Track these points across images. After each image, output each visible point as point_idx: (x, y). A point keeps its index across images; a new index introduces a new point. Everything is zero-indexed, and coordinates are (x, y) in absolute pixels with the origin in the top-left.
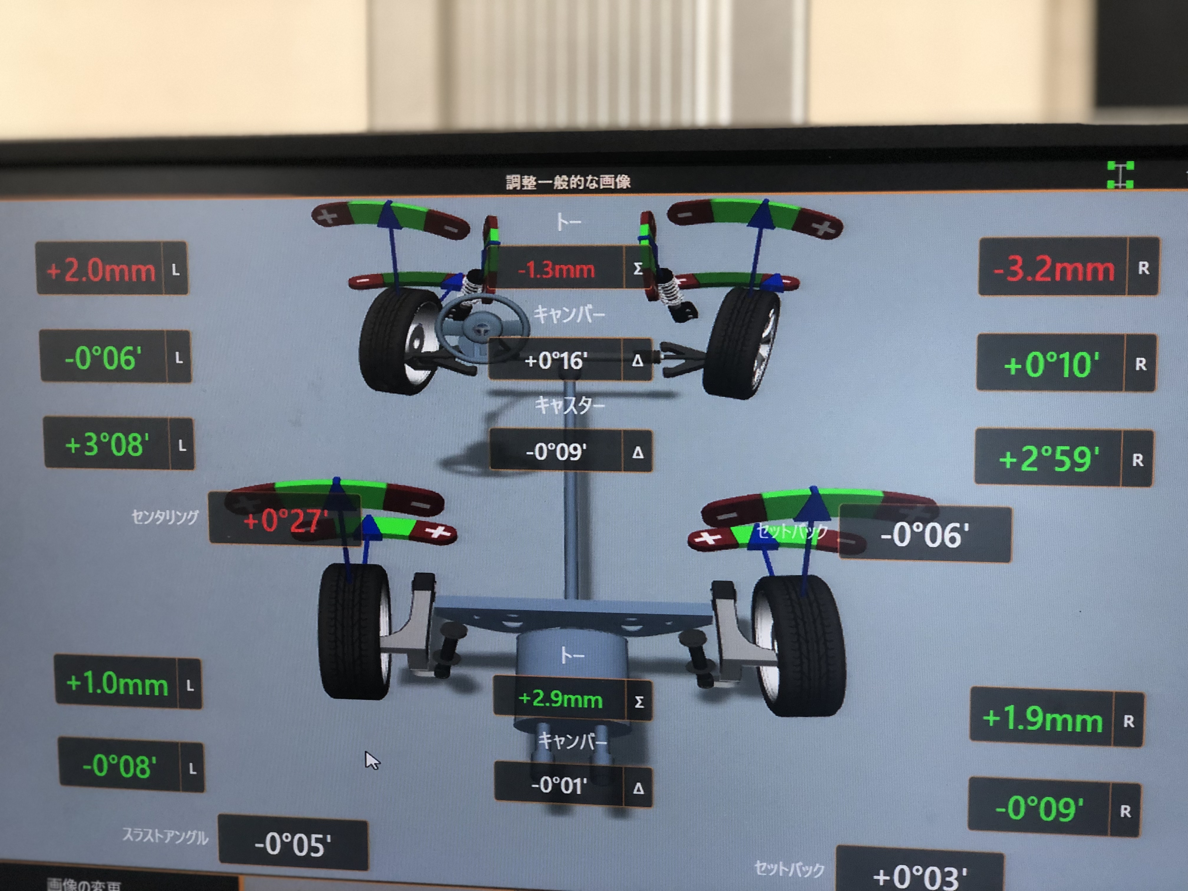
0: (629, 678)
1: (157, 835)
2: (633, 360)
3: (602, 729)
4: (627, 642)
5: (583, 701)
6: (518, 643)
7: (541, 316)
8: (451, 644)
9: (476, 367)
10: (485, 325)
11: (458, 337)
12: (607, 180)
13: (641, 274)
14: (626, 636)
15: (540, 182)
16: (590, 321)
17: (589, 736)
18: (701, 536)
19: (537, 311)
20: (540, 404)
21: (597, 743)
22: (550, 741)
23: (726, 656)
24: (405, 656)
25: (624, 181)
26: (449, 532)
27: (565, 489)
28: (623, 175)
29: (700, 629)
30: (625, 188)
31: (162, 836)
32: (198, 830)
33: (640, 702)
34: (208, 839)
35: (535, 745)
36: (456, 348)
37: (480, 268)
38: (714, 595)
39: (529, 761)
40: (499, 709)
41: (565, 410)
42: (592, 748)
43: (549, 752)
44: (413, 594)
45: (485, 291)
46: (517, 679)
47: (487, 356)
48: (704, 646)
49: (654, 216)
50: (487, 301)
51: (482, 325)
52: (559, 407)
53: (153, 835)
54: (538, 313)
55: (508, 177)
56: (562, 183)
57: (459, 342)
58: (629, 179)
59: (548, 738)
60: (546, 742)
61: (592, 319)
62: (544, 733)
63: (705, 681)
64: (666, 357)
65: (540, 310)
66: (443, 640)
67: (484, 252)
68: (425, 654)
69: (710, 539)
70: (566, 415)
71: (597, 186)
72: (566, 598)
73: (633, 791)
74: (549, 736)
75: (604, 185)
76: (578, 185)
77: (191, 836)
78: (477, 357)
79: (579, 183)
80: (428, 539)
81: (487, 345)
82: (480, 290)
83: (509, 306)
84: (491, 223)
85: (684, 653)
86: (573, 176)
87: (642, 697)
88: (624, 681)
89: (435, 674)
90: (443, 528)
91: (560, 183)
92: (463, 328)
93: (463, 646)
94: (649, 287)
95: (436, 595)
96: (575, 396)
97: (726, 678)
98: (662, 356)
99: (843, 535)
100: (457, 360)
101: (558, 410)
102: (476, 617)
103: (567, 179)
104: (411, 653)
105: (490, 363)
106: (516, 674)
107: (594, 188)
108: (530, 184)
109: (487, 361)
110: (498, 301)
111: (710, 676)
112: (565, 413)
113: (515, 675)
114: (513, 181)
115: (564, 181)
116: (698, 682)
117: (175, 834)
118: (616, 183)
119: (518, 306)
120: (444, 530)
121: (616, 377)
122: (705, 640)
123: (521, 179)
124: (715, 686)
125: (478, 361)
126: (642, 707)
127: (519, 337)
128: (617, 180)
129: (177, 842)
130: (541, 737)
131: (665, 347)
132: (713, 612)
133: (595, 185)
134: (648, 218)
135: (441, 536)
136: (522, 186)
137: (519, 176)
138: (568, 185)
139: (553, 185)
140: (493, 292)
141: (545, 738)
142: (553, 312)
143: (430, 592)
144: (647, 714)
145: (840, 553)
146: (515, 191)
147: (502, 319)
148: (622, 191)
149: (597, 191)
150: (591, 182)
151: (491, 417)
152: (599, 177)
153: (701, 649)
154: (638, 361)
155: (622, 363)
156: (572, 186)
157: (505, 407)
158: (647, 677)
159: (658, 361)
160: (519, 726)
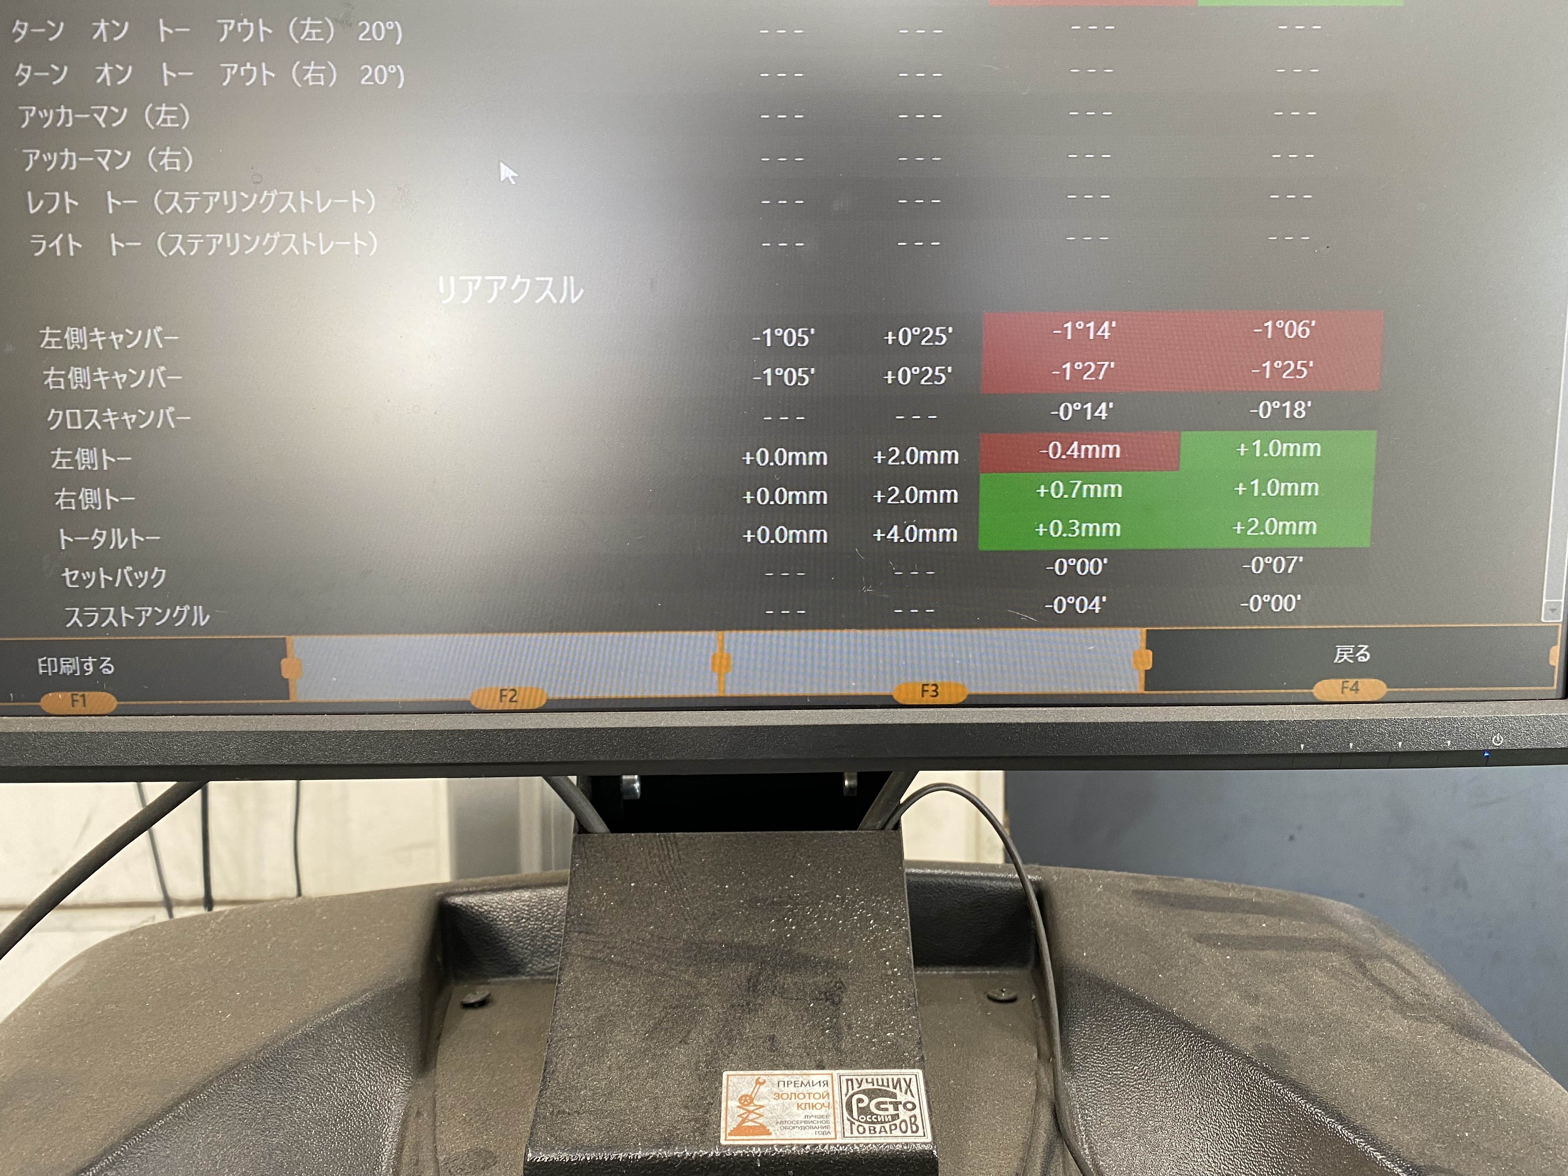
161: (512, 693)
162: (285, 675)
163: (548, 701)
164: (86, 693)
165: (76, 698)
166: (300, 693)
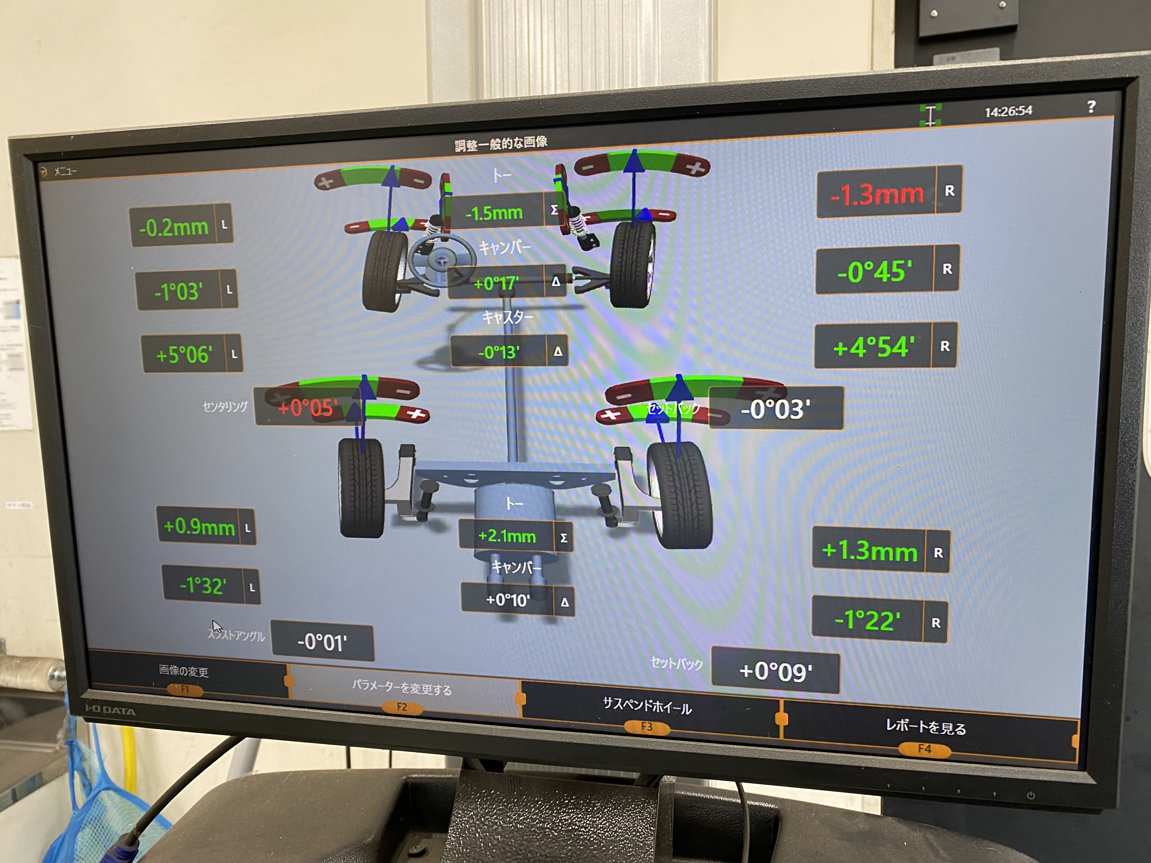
0: (555, 519)
1: (231, 634)
2: (553, 281)
3: (537, 558)
4: (553, 493)
5: (522, 537)
6: (475, 495)
7: (485, 249)
8: (428, 497)
9: (439, 290)
10: (444, 258)
11: (425, 267)
12: (529, 140)
13: (557, 214)
14: (553, 489)
15: (480, 145)
16: (520, 252)
17: (528, 563)
18: (606, 414)
19: (481, 246)
20: (486, 317)
21: (534, 568)
22: (500, 567)
23: (625, 504)
24: (396, 505)
25: (542, 141)
26: (424, 413)
27: (506, 380)
28: (541, 136)
29: (606, 483)
30: (543, 146)
31: (234, 636)
32: (258, 632)
33: (564, 538)
34: (264, 638)
35: (490, 570)
36: (424, 276)
37: (439, 214)
38: (616, 457)
39: (485, 582)
40: (464, 544)
41: (505, 321)
42: (531, 573)
43: (499, 575)
44: (400, 460)
45: (443, 231)
46: (476, 522)
47: (447, 282)
48: (610, 496)
49: (565, 167)
50: (445, 239)
51: (440, 258)
52: (500, 319)
53: (228, 634)
54: (482, 247)
55: (456, 142)
56: (497, 145)
57: (426, 271)
58: (546, 139)
59: (499, 565)
60: (497, 568)
61: (521, 250)
62: (496, 561)
63: (611, 522)
64: (577, 278)
65: (484, 244)
66: (422, 494)
67: (441, 202)
68: (410, 504)
69: (612, 416)
70: (505, 325)
71: (522, 146)
72: (509, 461)
73: (561, 604)
74: (500, 563)
75: (527, 145)
76: (508, 146)
77: (253, 635)
78: (439, 283)
79: (509, 144)
80: (409, 419)
81: (446, 273)
82: (439, 232)
83: (460, 242)
84: (445, 178)
85: (596, 502)
86: (504, 139)
87: (566, 535)
88: (552, 522)
89: (417, 518)
90: (420, 411)
91: (495, 144)
92: (428, 261)
93: (436, 498)
94: (563, 224)
95: (416, 460)
96: (511, 310)
97: (626, 520)
98: (574, 278)
99: (712, 411)
100: (425, 285)
101: (500, 321)
102: (445, 476)
103: (500, 142)
104: (400, 503)
105: (449, 287)
106: (475, 517)
107: (519, 148)
108: (473, 147)
109: (447, 285)
110: (451, 239)
111: (615, 519)
112: (505, 323)
113: (473, 518)
114: (460, 145)
115: (497, 143)
116: (606, 523)
117: (243, 634)
118: (536, 143)
119: (467, 243)
120: (421, 413)
121: (541, 295)
122: (610, 491)
123: (466, 143)
124: (618, 526)
125: (440, 285)
126: (566, 542)
127: (470, 266)
128: (537, 141)
129: (244, 640)
130: (493, 564)
131: (576, 270)
132: (616, 471)
133: (521, 145)
134: (560, 169)
135: (418, 417)
136: (467, 149)
137: (464, 141)
138: (501, 146)
139: (489, 146)
140: (449, 232)
141: (496, 565)
142: (493, 247)
143: (412, 458)
144: (569, 547)
145: (710, 424)
146: (461, 153)
147: (457, 253)
148: (541, 149)
149: (523, 150)
150: (518, 143)
151: (451, 328)
152: (523, 139)
153: (608, 497)
154: (556, 282)
155: (544, 283)
156: (503, 147)
157: (462, 320)
158: (568, 520)
159: (571, 281)
160: (477, 556)
161: (404, 706)
162: (286, 685)
163: (424, 712)
164: (189, 686)
165: (184, 688)
166: (294, 695)
